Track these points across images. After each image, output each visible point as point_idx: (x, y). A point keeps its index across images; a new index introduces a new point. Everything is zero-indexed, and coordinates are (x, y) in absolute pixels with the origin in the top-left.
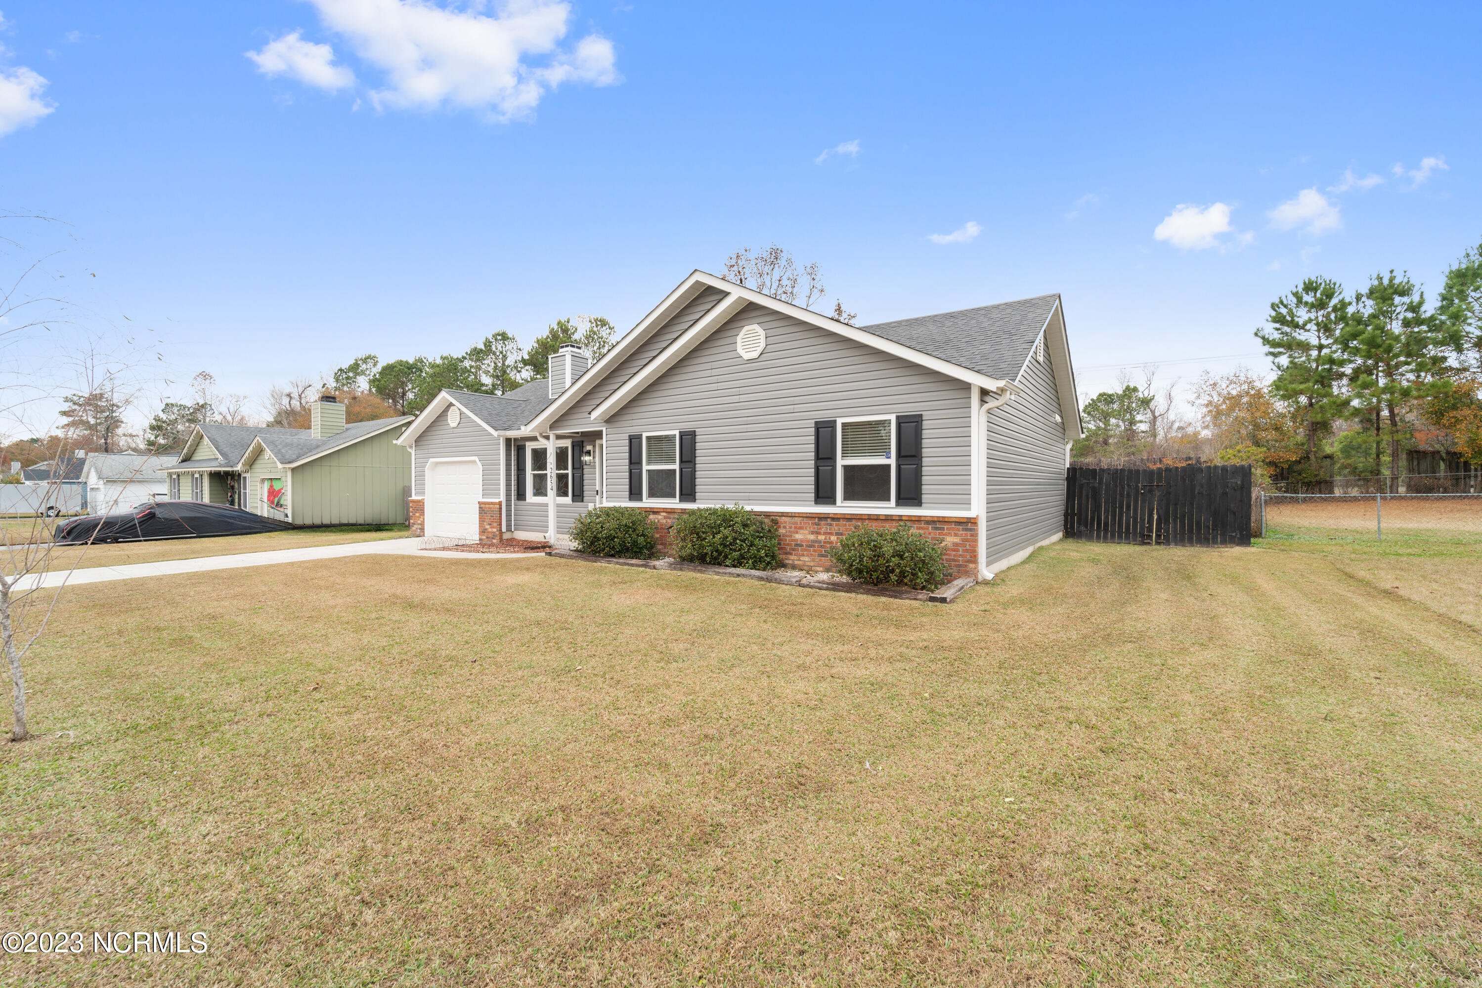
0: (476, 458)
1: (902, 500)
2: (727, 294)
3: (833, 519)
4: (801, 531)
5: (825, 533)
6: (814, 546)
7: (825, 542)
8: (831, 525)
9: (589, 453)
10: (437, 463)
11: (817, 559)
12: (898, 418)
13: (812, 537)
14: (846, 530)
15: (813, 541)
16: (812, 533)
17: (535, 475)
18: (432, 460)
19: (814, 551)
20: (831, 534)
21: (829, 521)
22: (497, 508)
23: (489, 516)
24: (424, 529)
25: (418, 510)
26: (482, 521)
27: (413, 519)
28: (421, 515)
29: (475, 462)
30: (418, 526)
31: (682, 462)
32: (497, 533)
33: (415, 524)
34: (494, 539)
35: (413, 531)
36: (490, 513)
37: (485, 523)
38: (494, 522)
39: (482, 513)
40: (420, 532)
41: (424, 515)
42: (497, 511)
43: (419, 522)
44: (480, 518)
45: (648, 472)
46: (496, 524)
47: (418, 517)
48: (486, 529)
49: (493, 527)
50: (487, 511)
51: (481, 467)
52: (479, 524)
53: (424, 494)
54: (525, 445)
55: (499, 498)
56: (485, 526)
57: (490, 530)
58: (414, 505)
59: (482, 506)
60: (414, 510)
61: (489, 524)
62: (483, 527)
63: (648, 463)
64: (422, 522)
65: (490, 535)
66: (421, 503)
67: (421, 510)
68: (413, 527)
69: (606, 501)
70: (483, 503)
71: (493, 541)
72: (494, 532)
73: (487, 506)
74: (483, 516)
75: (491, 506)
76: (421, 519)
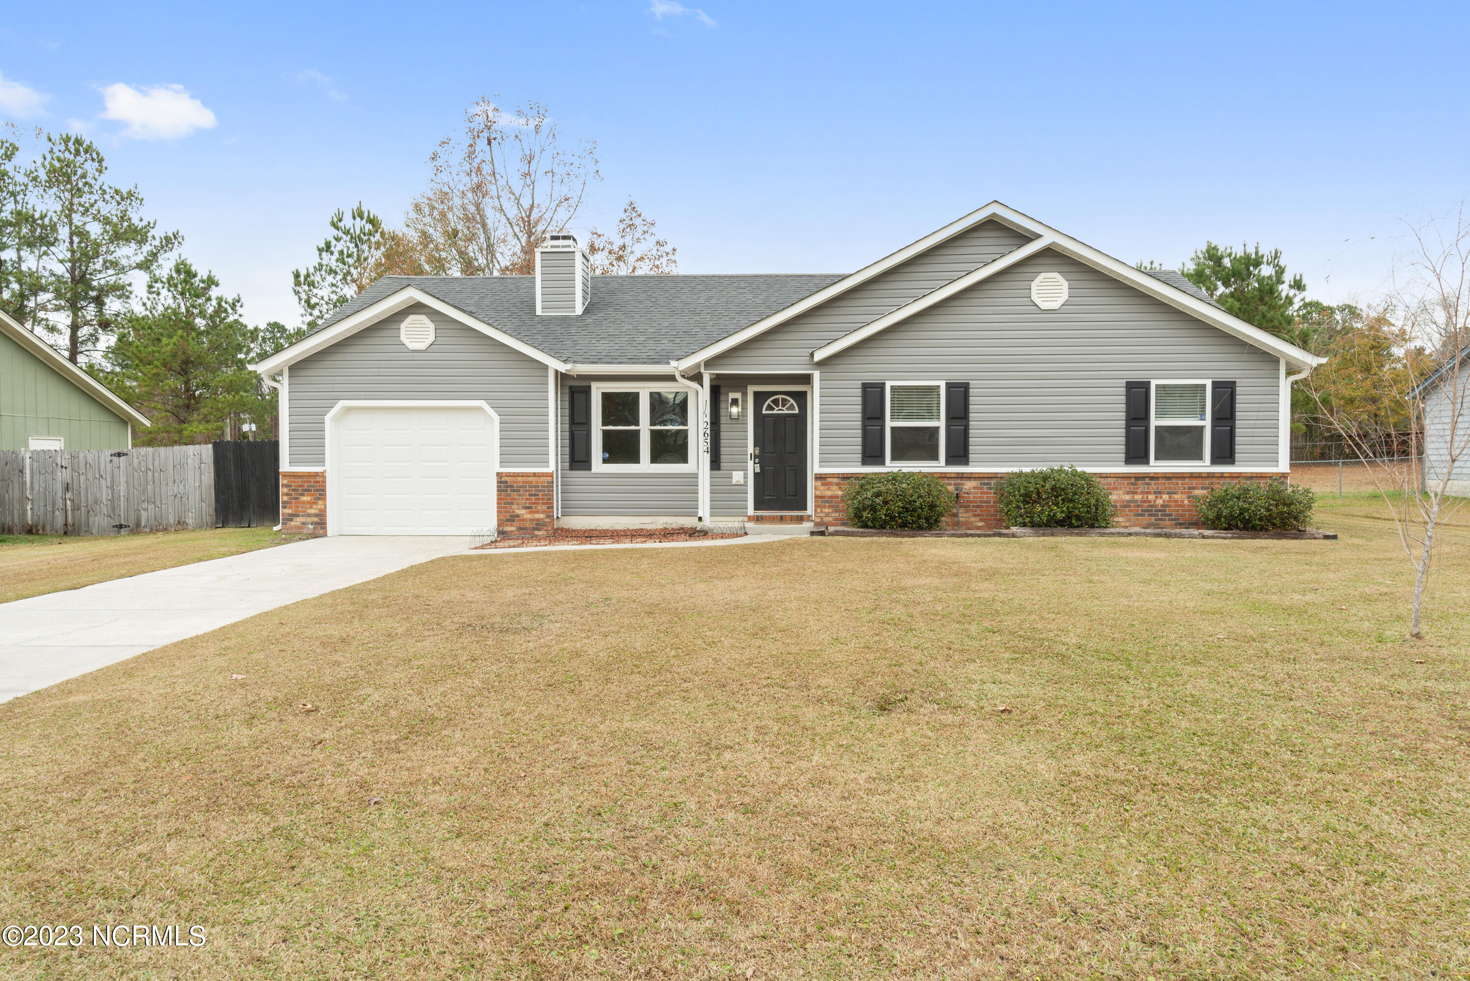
0: (483, 404)
1: (1217, 459)
2: (1039, 236)
3: (1152, 478)
4: (1115, 492)
5: (1142, 493)
6: (1130, 506)
7: (1142, 502)
8: (1149, 484)
9: (735, 402)
10: (349, 410)
11: (1133, 518)
12: (1213, 383)
13: (1128, 497)
14: (1166, 488)
15: (1129, 501)
16: (1128, 493)
17: (605, 432)
18: (342, 404)
19: (1129, 511)
20: (1149, 493)
21: (1147, 480)
22: (548, 482)
23: (525, 495)
24: (325, 524)
25: (306, 490)
26: (505, 503)
27: (291, 508)
28: (319, 499)
29: (480, 409)
30: (309, 520)
31: (950, 418)
32: (547, 520)
33: (298, 516)
34: (539, 530)
35: (292, 528)
36: (528, 491)
37: (514, 507)
38: (538, 503)
39: (506, 491)
40: (315, 528)
41: (324, 499)
42: (547, 487)
43: (312, 511)
44: (502, 499)
45: (893, 429)
46: (545, 507)
47: (308, 503)
48: (518, 516)
49: (538, 512)
50: (521, 487)
51: (496, 418)
52: (498, 507)
53: (322, 462)
54: (589, 387)
55: (548, 467)
56: (513, 512)
57: (529, 516)
58: (294, 482)
59: (507, 479)
60: (293, 490)
61: (526, 508)
62: (509, 512)
63: (893, 418)
64: (320, 511)
65: (528, 525)
66: (318, 479)
67: (318, 490)
68: (292, 520)
69: (820, 466)
70: (509, 475)
71: (536, 532)
72: (538, 520)
73: (520, 479)
74: (509, 495)
75: (530, 479)
76: (319, 507)
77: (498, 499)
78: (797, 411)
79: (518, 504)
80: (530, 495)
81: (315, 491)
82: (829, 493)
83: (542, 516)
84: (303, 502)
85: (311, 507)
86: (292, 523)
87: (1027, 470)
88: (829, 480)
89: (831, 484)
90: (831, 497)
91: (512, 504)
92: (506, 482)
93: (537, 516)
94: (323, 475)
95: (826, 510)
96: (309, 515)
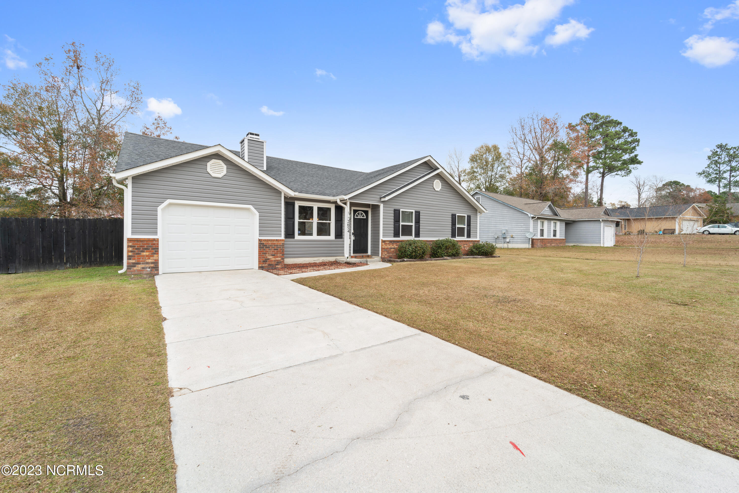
0: (250, 206)
1: (467, 237)
2: (438, 169)
12: (467, 215)
17: (300, 222)
18: (168, 201)
22: (282, 244)
23: (272, 250)
24: (158, 267)
25: (146, 249)
26: (263, 253)
27: (134, 259)
28: (155, 254)
29: (248, 209)
30: (147, 266)
31: (416, 222)
32: (282, 260)
33: (140, 264)
34: (278, 265)
35: (135, 271)
36: (273, 247)
37: (267, 255)
38: (278, 253)
39: (263, 248)
40: (151, 270)
41: (158, 254)
42: (282, 246)
43: (150, 261)
44: (261, 252)
45: (402, 225)
46: (281, 255)
47: (147, 256)
48: (269, 259)
49: (278, 257)
50: (270, 246)
51: (257, 214)
52: (259, 256)
53: (156, 233)
54: (294, 203)
55: (281, 237)
56: (267, 257)
57: (274, 259)
58: (138, 244)
59: (264, 242)
60: (136, 249)
61: (272, 255)
62: (264, 257)
63: (402, 222)
64: (155, 260)
65: (273, 263)
66: (154, 242)
67: (154, 249)
68: (135, 266)
69: (383, 238)
70: (265, 240)
71: (277, 266)
72: (278, 260)
73: (270, 242)
74: (265, 250)
75: (274, 242)
76: (155, 258)
77: (259, 252)
78: (365, 218)
79: (268, 254)
80: (274, 249)
81: (152, 249)
82: (386, 247)
83: (279, 259)
84: (144, 256)
85: (149, 259)
86: (135, 268)
87: (441, 239)
88: (386, 242)
89: (386, 244)
90: (387, 248)
91: (266, 254)
92: (263, 244)
93: (277, 259)
94: (157, 240)
95: (385, 253)
96: (148, 263)
